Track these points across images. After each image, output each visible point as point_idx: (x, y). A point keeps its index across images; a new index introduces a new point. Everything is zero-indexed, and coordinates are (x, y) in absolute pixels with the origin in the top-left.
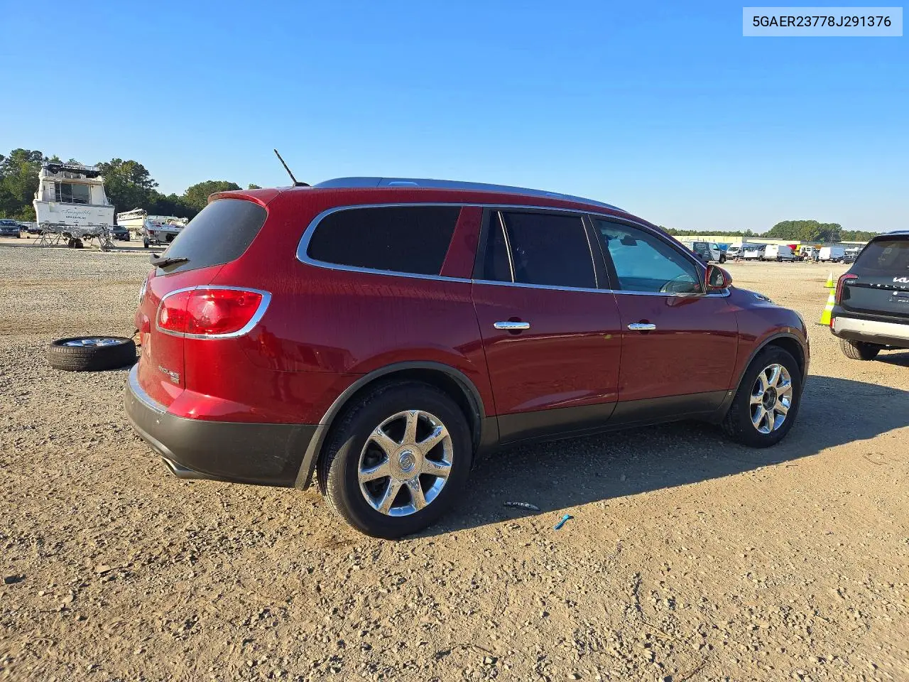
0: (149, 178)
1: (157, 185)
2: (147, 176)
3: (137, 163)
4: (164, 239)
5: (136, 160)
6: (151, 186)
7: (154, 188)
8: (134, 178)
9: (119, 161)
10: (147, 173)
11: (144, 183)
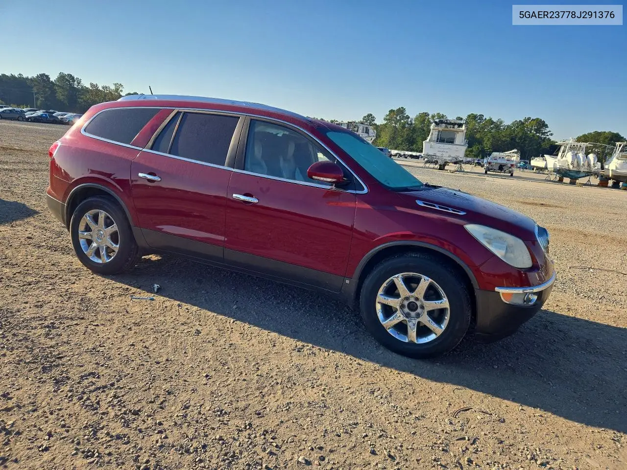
0: (548, 130)
1: (552, 134)
2: (546, 128)
3: (541, 120)
4: (497, 167)
5: (540, 118)
6: (548, 136)
7: (550, 137)
8: (536, 131)
9: (529, 118)
10: (546, 126)
11: (543, 134)
